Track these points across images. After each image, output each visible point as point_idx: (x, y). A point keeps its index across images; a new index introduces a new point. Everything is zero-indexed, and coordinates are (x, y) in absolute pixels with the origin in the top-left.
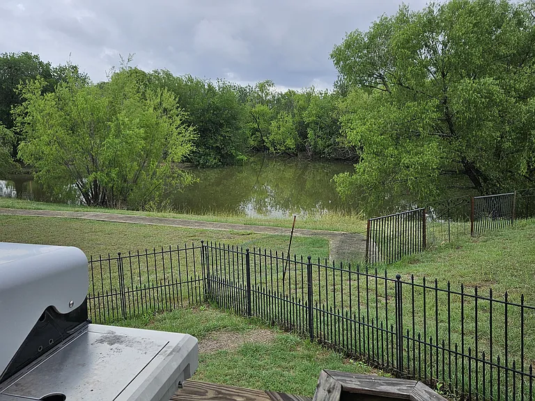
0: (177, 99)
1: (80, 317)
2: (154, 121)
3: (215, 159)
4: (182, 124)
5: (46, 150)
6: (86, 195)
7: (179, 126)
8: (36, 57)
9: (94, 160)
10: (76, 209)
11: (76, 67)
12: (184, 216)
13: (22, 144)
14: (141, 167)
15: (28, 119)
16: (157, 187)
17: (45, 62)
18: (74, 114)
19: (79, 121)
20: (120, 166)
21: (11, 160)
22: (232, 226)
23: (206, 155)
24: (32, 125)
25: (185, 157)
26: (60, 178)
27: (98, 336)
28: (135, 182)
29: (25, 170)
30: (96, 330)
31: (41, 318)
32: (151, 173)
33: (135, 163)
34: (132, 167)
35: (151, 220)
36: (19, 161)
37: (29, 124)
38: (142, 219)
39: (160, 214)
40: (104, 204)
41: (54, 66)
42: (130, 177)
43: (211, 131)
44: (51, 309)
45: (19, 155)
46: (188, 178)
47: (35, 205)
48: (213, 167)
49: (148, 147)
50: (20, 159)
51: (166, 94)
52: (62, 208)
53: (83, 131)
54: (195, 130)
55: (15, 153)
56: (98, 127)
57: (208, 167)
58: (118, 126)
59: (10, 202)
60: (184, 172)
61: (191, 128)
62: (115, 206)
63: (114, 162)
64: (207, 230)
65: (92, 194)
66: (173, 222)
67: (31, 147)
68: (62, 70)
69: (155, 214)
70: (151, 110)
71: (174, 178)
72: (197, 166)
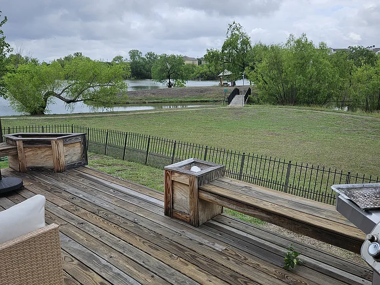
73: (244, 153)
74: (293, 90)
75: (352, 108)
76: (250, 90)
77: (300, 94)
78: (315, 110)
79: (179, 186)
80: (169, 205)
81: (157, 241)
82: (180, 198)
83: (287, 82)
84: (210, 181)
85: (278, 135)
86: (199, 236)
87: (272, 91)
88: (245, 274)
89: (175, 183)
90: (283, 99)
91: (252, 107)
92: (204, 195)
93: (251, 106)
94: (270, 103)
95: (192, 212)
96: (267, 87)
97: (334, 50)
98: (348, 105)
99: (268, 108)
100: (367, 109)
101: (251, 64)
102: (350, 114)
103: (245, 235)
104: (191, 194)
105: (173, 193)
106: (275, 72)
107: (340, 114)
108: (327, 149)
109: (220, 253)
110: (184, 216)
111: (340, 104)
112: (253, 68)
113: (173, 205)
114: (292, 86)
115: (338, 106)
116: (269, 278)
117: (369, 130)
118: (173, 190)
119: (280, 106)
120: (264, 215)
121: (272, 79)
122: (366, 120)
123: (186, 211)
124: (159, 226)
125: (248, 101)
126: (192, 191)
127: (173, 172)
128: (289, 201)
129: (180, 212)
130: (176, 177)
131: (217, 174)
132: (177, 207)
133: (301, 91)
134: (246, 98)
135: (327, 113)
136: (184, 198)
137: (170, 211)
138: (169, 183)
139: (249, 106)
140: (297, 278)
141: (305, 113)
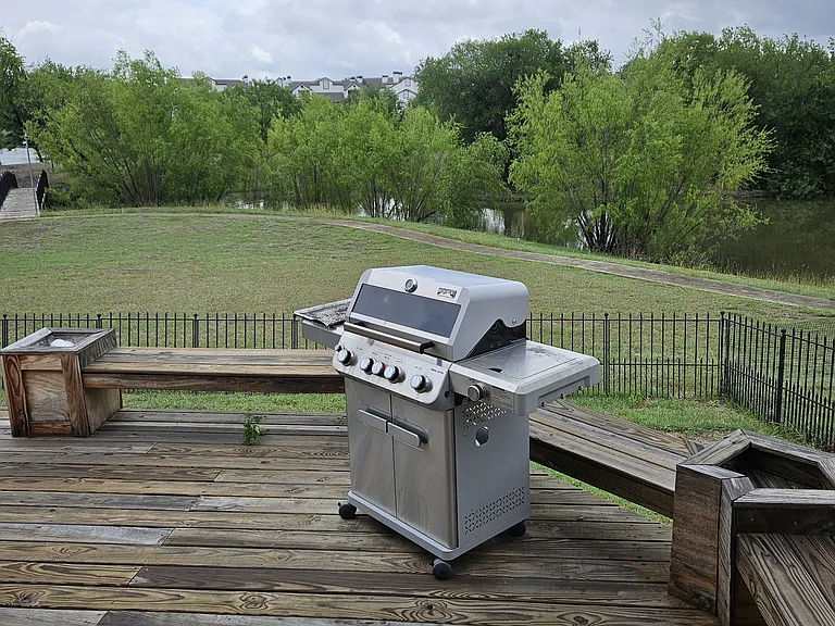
0: (747, 87)
1: (520, 333)
2: (701, 124)
3: (810, 183)
4: (748, 127)
5: (544, 171)
6: (589, 235)
7: (742, 131)
8: (544, 35)
9: (604, 186)
10: (573, 255)
11: (595, 43)
12: (729, 278)
13: (515, 162)
14: (672, 196)
15: (524, 129)
16: (695, 229)
17: (555, 41)
18: (583, 120)
19: (588, 128)
20: (641, 195)
21: (501, 184)
22: (805, 300)
23: (794, 176)
24: (529, 136)
25: (747, 182)
26: (557, 209)
27: (530, 347)
28: (661, 219)
29: (517, 197)
30: (530, 344)
31: (494, 326)
32: (687, 206)
33: (664, 191)
34: (657, 197)
35: (673, 279)
36: (511, 186)
37: (525, 135)
38: (660, 275)
39: (689, 271)
40: (611, 250)
41: (567, 45)
42: (654, 211)
43: (809, 134)
44: (500, 321)
45: (509, 179)
46: (748, 218)
47: (524, 245)
48: (805, 198)
49: (688, 166)
50: (511, 183)
51: (731, 79)
52: (555, 252)
53: (593, 142)
54: (769, 137)
55: (505, 176)
56: (612, 137)
57: (796, 198)
58: (641, 134)
59: (495, 239)
60: (744, 207)
61: (763, 134)
62: (627, 255)
63: (631, 189)
64: (759, 302)
65: (597, 233)
66: (707, 285)
67: (525, 167)
68: (576, 50)
69: (680, 270)
70: (699, 106)
71: (724, 215)
72: (774, 196)
73: (99, 316)
74: (151, 173)
75: (273, 202)
76: (44, 174)
77: (168, 180)
78: (204, 212)
79: (38, 377)
80: (21, 417)
81: (27, 472)
82: (45, 397)
83: (134, 157)
84: (98, 359)
85: (144, 272)
86: (101, 446)
87: (103, 176)
88: (196, 465)
89: (28, 375)
90: (133, 191)
91: (60, 215)
92: (95, 381)
93: (57, 213)
94: (104, 204)
95: (74, 415)
96: (89, 168)
97: (218, 83)
98: (266, 198)
99: (100, 216)
100: (299, 203)
101: (37, 113)
102: (271, 217)
103: (175, 424)
104: (69, 383)
105: (27, 393)
106: (102, 133)
107: (254, 216)
108: (245, 285)
109: (147, 455)
110: (58, 426)
111: (251, 195)
112: (42, 123)
113: (29, 414)
114: (146, 162)
115: (247, 200)
116: (229, 459)
117: (309, 242)
118: (26, 388)
119: (129, 209)
120: (205, 382)
121: (99, 150)
122: (301, 225)
123: (61, 417)
124: (16, 454)
125: (48, 202)
126: (70, 380)
127: (22, 355)
128: (234, 357)
129: (48, 422)
130: (32, 363)
131: (106, 345)
132: (37, 416)
133: (169, 172)
134: (40, 193)
135: (231, 216)
136: (53, 396)
137: (24, 427)
138: (17, 377)
139: (53, 213)
140: (263, 448)
141: (187, 220)
